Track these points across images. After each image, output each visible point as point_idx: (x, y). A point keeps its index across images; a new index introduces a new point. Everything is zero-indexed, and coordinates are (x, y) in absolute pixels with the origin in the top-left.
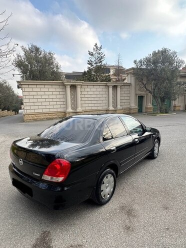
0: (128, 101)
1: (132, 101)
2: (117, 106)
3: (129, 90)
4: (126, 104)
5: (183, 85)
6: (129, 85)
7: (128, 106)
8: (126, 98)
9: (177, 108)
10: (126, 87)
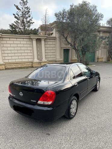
0: (54, 54)
1: (58, 54)
2: (42, 59)
3: (54, 43)
4: (52, 56)
5: (105, 39)
6: (54, 38)
7: (54, 59)
8: (52, 51)
9: (100, 60)
10: (51, 40)
